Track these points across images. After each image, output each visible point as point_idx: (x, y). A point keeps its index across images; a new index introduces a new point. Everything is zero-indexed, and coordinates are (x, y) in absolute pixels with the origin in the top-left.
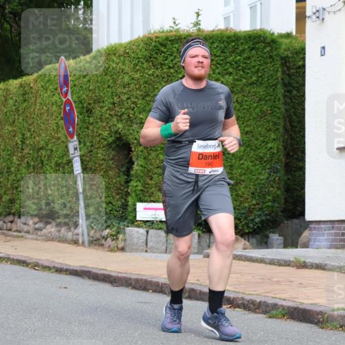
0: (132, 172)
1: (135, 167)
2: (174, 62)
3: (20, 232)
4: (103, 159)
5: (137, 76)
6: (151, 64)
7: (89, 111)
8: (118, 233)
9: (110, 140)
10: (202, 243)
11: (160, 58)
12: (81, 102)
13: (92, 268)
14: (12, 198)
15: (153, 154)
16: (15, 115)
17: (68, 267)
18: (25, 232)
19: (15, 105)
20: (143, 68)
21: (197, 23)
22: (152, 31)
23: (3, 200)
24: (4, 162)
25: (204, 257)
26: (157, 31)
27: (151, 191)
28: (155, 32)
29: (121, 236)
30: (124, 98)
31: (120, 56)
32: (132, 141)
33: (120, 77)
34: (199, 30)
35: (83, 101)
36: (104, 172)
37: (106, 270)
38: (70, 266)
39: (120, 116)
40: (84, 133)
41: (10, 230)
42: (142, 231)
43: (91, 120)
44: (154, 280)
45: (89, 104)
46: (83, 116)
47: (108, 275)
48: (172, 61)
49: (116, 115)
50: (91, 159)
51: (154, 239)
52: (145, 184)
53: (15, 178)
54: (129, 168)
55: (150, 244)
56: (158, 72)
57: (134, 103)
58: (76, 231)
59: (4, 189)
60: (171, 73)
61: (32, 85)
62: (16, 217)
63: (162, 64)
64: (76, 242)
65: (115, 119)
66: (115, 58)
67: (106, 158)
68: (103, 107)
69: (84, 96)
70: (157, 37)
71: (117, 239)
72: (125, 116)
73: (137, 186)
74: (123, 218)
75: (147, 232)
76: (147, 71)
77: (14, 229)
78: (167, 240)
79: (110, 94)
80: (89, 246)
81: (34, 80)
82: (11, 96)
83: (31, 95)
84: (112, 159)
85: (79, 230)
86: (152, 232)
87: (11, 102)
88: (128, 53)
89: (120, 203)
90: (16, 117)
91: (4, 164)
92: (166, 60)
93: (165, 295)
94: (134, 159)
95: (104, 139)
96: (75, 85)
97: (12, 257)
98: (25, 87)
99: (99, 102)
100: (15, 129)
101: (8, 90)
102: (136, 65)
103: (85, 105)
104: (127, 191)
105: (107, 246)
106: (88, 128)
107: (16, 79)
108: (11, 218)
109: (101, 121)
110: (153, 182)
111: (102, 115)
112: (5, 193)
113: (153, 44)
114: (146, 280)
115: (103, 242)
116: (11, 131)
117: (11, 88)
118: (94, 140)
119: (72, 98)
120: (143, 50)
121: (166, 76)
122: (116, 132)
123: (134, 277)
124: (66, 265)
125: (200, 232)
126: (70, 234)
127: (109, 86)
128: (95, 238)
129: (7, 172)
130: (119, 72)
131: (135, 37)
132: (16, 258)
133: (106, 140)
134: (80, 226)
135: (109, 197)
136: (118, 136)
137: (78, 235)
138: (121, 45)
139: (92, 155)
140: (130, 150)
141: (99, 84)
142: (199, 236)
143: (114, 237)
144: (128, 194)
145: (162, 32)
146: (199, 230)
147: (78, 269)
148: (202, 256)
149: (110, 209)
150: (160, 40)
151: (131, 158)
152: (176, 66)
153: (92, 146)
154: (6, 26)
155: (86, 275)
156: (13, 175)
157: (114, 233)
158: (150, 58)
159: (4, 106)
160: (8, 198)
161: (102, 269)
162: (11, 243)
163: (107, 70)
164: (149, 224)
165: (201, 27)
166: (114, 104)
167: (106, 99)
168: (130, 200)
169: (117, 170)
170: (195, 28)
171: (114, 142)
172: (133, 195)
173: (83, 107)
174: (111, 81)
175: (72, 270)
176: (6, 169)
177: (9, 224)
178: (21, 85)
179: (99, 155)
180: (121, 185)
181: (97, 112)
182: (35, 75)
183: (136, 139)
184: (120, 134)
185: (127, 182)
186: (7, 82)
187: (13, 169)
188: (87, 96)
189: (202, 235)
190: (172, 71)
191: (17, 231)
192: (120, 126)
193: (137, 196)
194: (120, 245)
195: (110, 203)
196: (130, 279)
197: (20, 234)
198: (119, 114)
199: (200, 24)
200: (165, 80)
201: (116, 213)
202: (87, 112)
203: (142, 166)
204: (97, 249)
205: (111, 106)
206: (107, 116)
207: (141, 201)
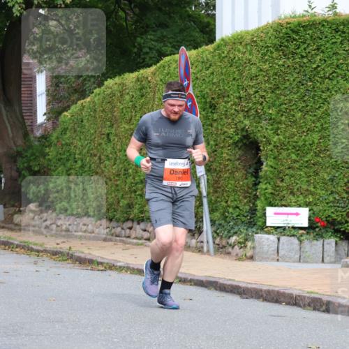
0: (260, 174)
1: (264, 168)
2: (307, 51)
3: (140, 239)
4: (228, 160)
5: (266, 66)
6: (281, 53)
7: (213, 107)
8: (246, 240)
9: (236, 138)
10: (340, 252)
11: (292, 47)
12: (204, 97)
13: (220, 278)
14: (130, 202)
15: (284, 153)
16: (132, 112)
17: (192, 277)
18: (146, 240)
19: (132, 101)
20: (272, 57)
21: (333, 6)
22: (283, 17)
23: (121, 204)
24: (120, 163)
25: (342, 267)
26: (288, 16)
27: (282, 194)
28: (286, 18)
29: (249, 244)
30: (251, 91)
31: (246, 45)
32: (260, 138)
33: (247, 68)
34: (335, 14)
35: (206, 96)
36: (230, 173)
37: (234, 280)
38: (194, 275)
39: (247, 111)
40: (208, 131)
41: (129, 237)
42: (273, 238)
43: (215, 116)
44: (287, 291)
45: (213, 98)
46: (206, 112)
47: (236, 286)
48: (305, 49)
49: (243, 111)
50: (215, 159)
51: (285, 247)
52: (275, 187)
53: (132, 181)
54: (258, 170)
55: (281, 252)
56: (289, 62)
57: (262, 97)
58: (200, 238)
59: (121, 193)
60: (304, 63)
61: (150, 78)
62: (135, 223)
63: (293, 53)
64: (200, 250)
65: (241, 115)
66: (241, 48)
67: (232, 158)
68: (228, 102)
69: (207, 90)
70: (288, 23)
71: (246, 247)
72: (253, 112)
73: (266, 189)
74: (251, 224)
75: (279, 239)
76: (276, 61)
77: (133, 236)
78: (300, 248)
79: (235, 88)
80: (215, 254)
81: (152, 73)
82: (127, 91)
83: (149, 90)
84: (239, 159)
85: (204, 237)
86: (283, 239)
87: (127, 97)
88: (255, 42)
89: (247, 207)
90: (133, 114)
91: (121, 166)
92: (298, 48)
93: (299, 308)
94: (263, 159)
95: (229, 137)
96: (197, 78)
97: (131, 266)
98: (142, 81)
99: (224, 97)
100: (132, 127)
101: (123, 84)
102: (264, 54)
103: (208, 100)
104: (255, 195)
105: (235, 254)
106: (211, 126)
107: (132, 72)
108: (129, 224)
109: (226, 118)
110: (285, 185)
111: (227, 111)
112: (123, 197)
113: (283, 31)
114: (278, 292)
115: (230, 250)
116: (127, 130)
117: (127, 82)
118: (218, 139)
119: (194, 93)
120: (273, 38)
121: (298, 66)
122: (243, 129)
123: (265, 288)
124: (191, 275)
125: (338, 239)
126: (194, 241)
127: (234, 79)
128: (221, 246)
129: (125, 175)
130: (245, 63)
131: (263, 23)
132: (136, 267)
133: (231, 138)
134: (204, 233)
135: (235, 200)
136: (244, 133)
137: (202, 242)
138: (247, 32)
139: (216, 155)
140: (258, 149)
141: (223, 77)
142: (336, 244)
143: (243, 245)
144: (256, 197)
145: (293, 18)
146: (336, 236)
147: (204, 279)
148: (340, 266)
149: (237, 214)
150: (292, 26)
151: (260, 158)
152: (310, 55)
153: (216, 145)
154: (121, 14)
155: (213, 286)
156: (131, 177)
157: (241, 240)
158: (281, 46)
159: (120, 102)
160: (126, 202)
161: (230, 280)
162: (130, 251)
163: (232, 60)
164: (280, 230)
165: (338, 11)
166: (240, 98)
167: (231, 92)
168: (259, 204)
169: (244, 172)
170: (330, 13)
171: (241, 140)
172: (262, 198)
173: (206, 102)
174: (237, 73)
175: (197, 280)
176: (123, 171)
177: (128, 231)
178: (138, 80)
179: (225, 155)
180: (249, 187)
181: (221, 107)
182: (153, 68)
183: (265, 137)
184: (247, 131)
185: (256, 184)
186: (122, 76)
187: (130, 171)
188: (210, 90)
189: (340, 242)
190: (305, 60)
191: (136, 238)
192: (247, 122)
193: (266, 199)
194: (249, 254)
195: (238, 207)
196: (261, 290)
197: (140, 242)
198: (246, 110)
199: (336, 8)
200: (297, 71)
201: (244, 219)
202: (211, 107)
203: (272, 167)
204: (223, 258)
205: (236, 100)
206: (233, 111)
207: (271, 205)
